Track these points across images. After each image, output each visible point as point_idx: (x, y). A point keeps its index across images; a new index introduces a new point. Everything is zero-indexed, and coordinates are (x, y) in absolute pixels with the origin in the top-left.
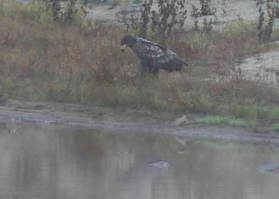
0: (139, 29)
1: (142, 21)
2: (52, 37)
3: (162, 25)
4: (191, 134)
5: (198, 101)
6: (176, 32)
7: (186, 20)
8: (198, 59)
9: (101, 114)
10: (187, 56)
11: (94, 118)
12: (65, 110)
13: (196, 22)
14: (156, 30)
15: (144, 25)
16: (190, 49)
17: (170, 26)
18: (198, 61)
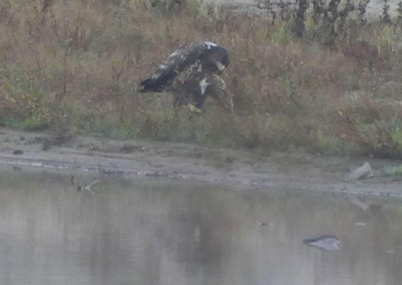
0: (292, 20)
1: (297, 7)
2: (148, 33)
3: (330, 14)
4: (377, 194)
5: (390, 139)
6: (353, 23)
8: (390, 69)
9: (229, 160)
10: (371, 64)
11: (219, 166)
12: (170, 153)
13: (386, 9)
14: (321, 22)
15: (301, 15)
16: (375, 53)
17: (343, 14)
18: (390, 74)
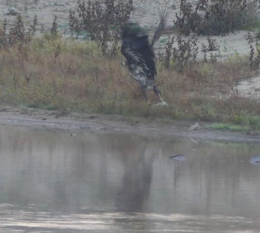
0: (164, 61)
1: (166, 55)
2: (101, 67)
3: (181, 58)
4: (202, 136)
5: (207, 113)
6: (191, 62)
7: (198, 54)
8: (207, 82)
9: (137, 122)
10: (199, 80)
11: (132, 125)
12: (111, 119)
13: (205, 56)
14: (177, 62)
15: (168, 58)
16: (201, 75)
17: (186, 58)
18: (207, 84)
